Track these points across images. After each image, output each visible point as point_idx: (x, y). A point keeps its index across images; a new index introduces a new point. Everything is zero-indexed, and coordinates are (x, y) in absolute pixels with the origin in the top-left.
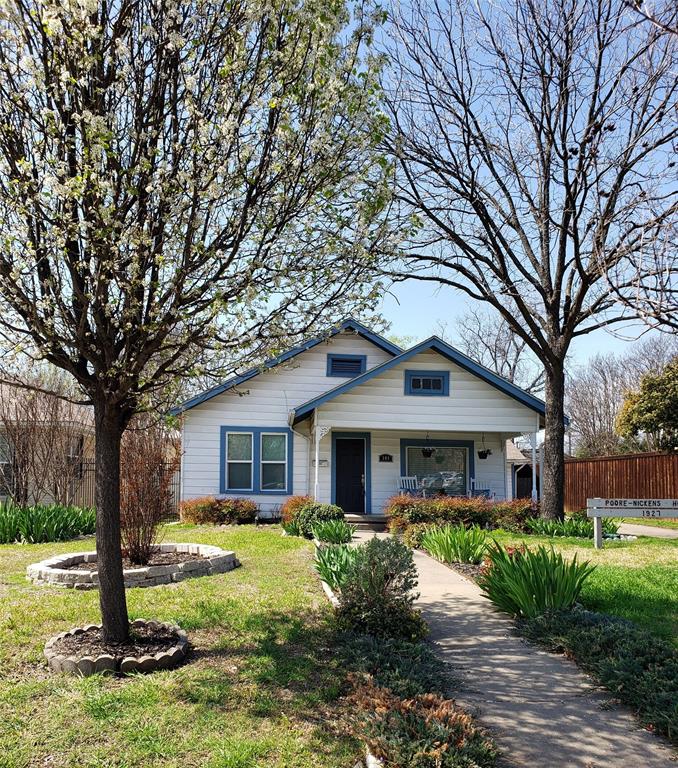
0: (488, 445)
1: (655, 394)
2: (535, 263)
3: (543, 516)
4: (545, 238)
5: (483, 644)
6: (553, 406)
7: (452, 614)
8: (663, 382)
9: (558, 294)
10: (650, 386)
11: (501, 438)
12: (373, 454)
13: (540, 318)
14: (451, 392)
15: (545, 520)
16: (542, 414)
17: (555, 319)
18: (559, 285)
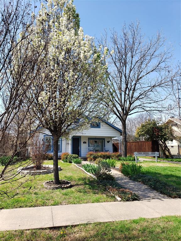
0: (109, 140)
1: (144, 128)
2: (119, 99)
3: (122, 156)
4: (121, 94)
5: (125, 182)
6: (124, 131)
7: (116, 177)
8: (145, 125)
9: (124, 107)
10: (143, 126)
11: (111, 138)
12: (82, 142)
13: (120, 111)
14: (101, 127)
15: (123, 157)
16: (121, 133)
17: (124, 112)
18: (124, 105)
